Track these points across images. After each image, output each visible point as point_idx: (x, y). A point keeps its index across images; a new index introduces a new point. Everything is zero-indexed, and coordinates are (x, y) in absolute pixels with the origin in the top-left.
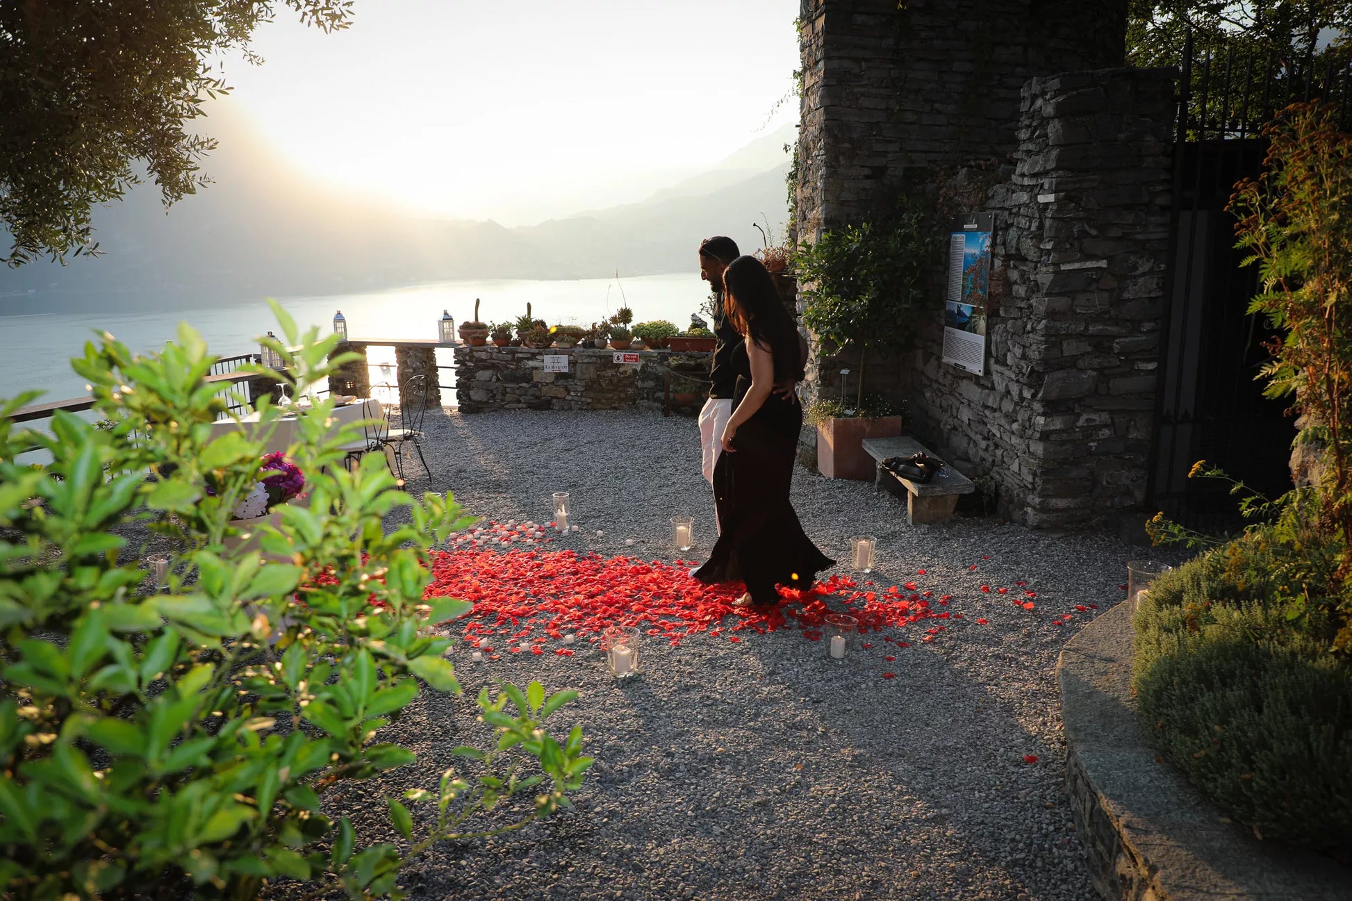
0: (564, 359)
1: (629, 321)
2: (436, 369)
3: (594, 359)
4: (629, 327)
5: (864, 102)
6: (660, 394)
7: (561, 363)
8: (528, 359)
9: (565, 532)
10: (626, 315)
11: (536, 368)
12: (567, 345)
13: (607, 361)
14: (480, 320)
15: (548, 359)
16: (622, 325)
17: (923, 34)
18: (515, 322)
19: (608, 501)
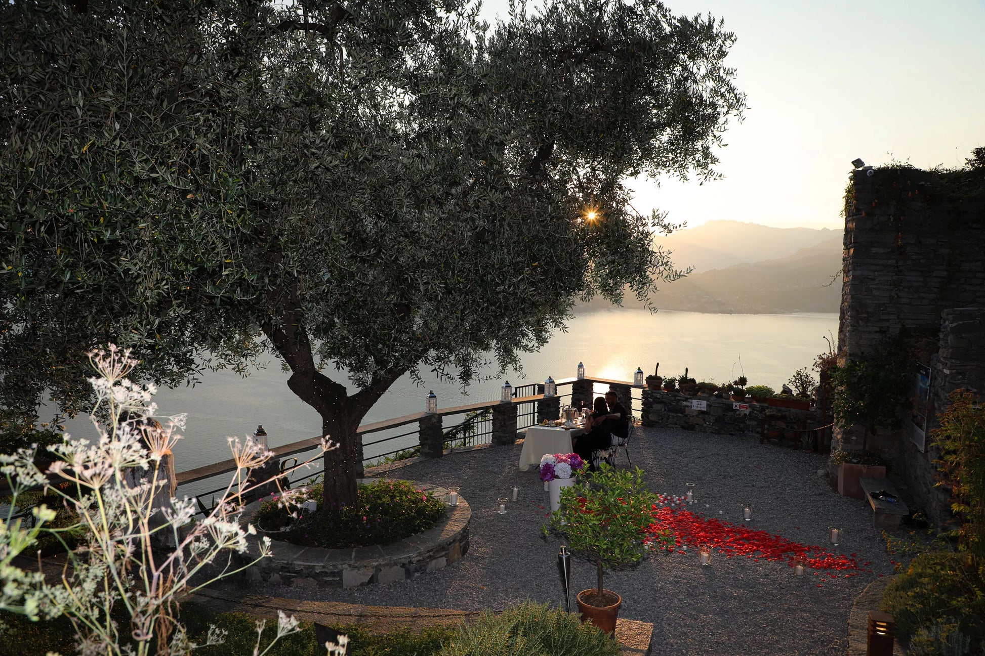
0: (704, 403)
1: (745, 384)
2: (631, 398)
3: (721, 405)
4: (744, 388)
5: (875, 293)
6: (759, 430)
7: (702, 405)
8: (684, 401)
9: (691, 503)
10: (743, 381)
11: (688, 406)
12: (707, 396)
13: (729, 408)
14: (658, 375)
15: (695, 402)
16: (740, 387)
17: (914, 257)
18: (678, 378)
19: (716, 490)
